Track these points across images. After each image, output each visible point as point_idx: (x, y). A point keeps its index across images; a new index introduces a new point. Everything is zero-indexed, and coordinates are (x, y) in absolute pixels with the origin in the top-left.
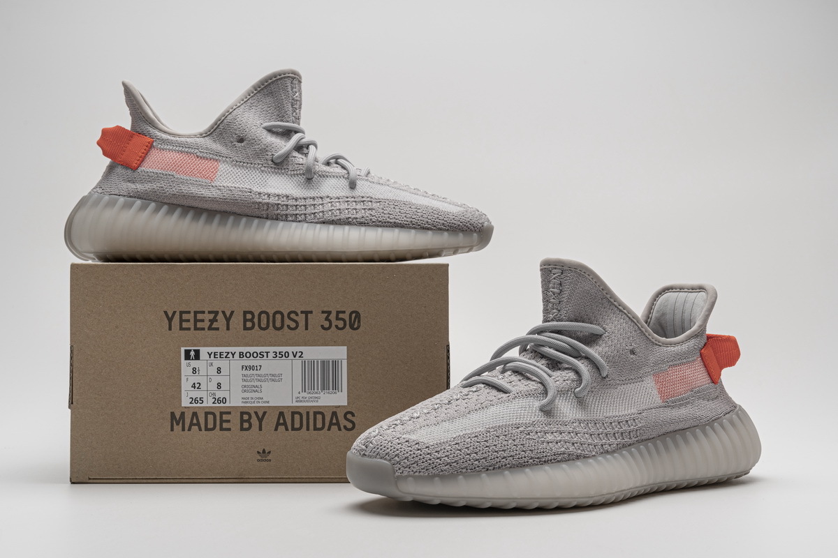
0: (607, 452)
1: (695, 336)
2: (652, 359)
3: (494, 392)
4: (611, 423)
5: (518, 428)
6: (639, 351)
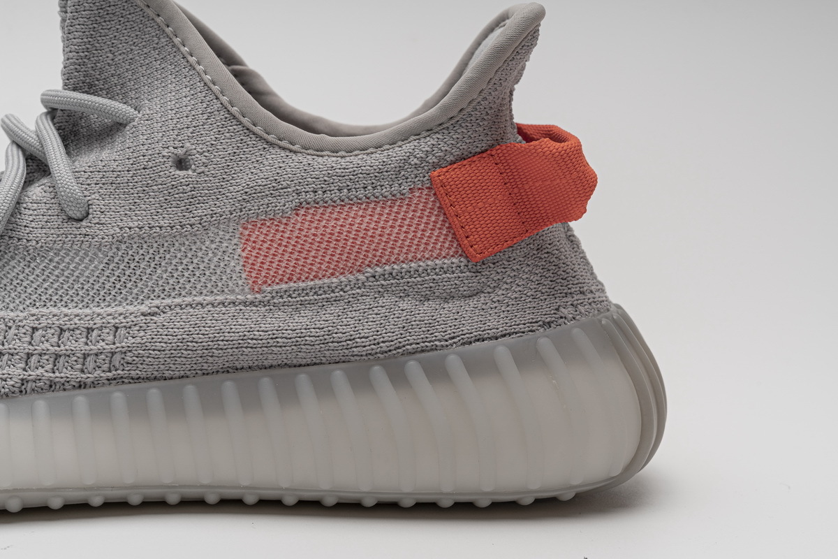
6: (207, 161)
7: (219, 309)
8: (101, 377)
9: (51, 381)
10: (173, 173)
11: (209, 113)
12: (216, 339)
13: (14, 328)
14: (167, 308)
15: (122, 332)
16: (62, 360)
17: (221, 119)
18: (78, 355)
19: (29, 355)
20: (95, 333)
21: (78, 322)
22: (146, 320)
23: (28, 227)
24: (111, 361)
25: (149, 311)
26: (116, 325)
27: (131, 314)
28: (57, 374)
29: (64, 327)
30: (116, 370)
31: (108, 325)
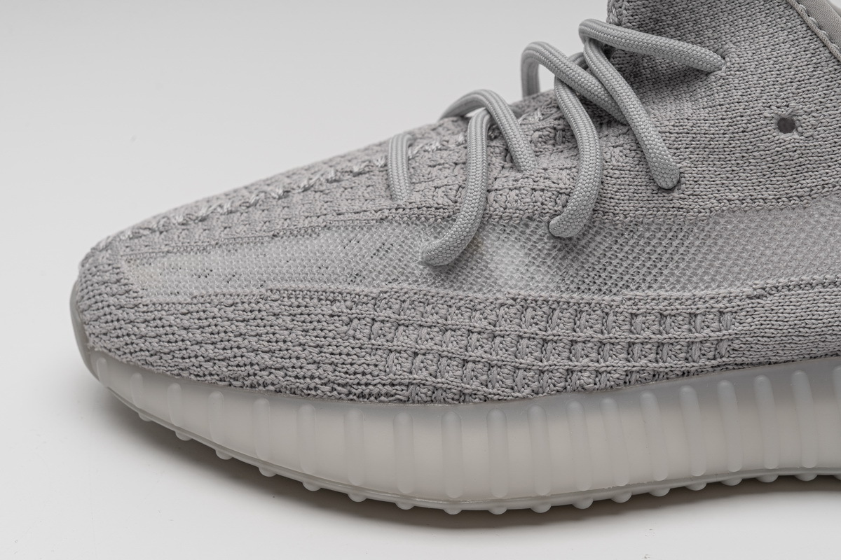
4: (635, 316)
6: (817, 123)
7: (831, 290)
8: (706, 365)
9: (654, 371)
10: (777, 138)
11: (815, 64)
12: (830, 324)
13: (612, 314)
14: (774, 289)
15: (728, 317)
16: (666, 348)
17: (830, 71)
18: (682, 343)
19: (631, 345)
20: (699, 318)
21: (679, 307)
22: (753, 303)
23: (613, 198)
24: (716, 349)
25: (755, 293)
26: (721, 310)
27: (735, 297)
28: (661, 364)
29: (665, 313)
30: (721, 358)
31: (713, 310)
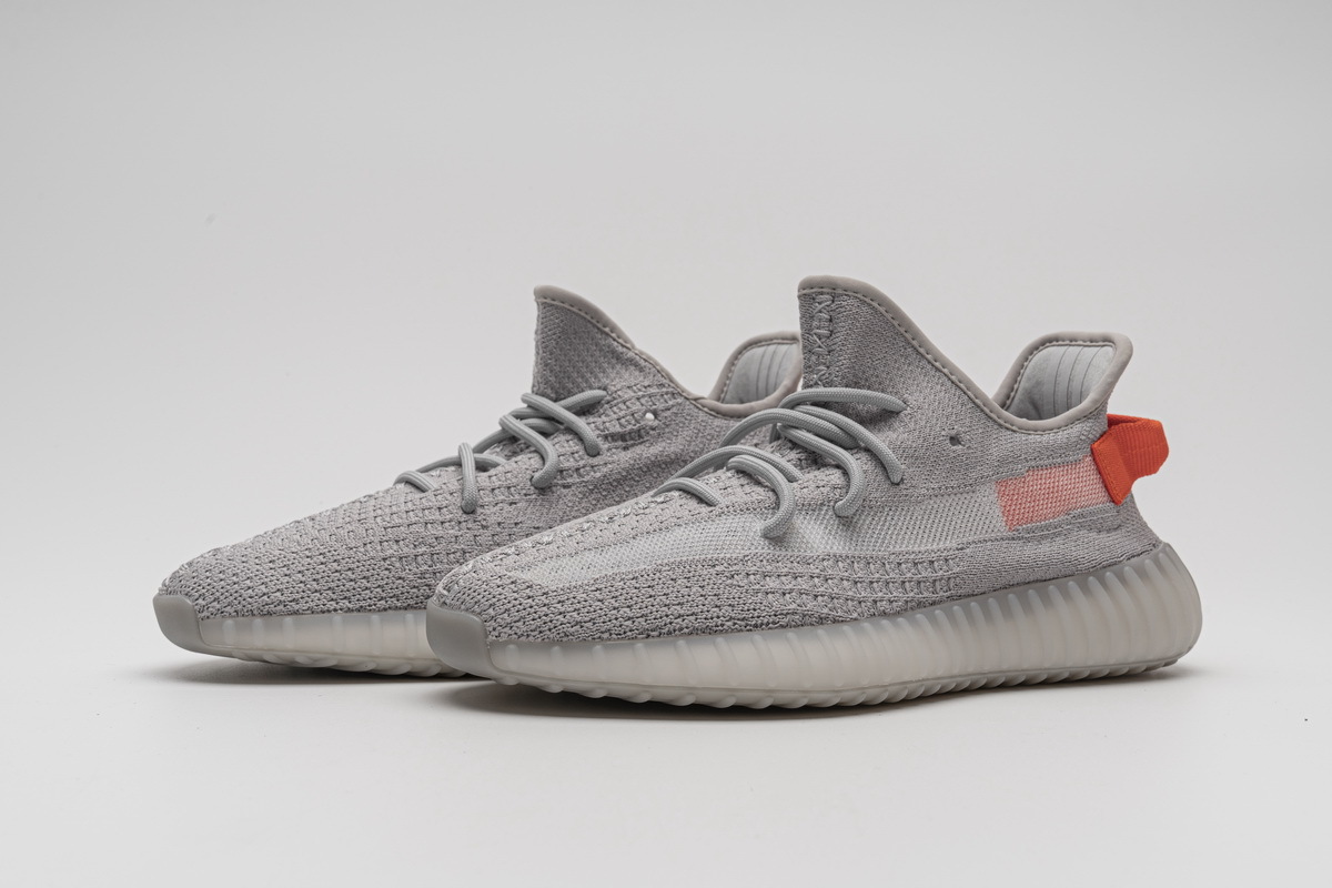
0: (884, 614)
1: (1085, 417)
2: (995, 452)
3: (693, 504)
4: (900, 564)
5: (714, 566)
6: (969, 439)
8: (945, 596)
10: (952, 448)
15: (950, 562)
16: (922, 585)
17: (970, 408)
18: (930, 581)
19: (903, 583)
20: (935, 563)
21: (922, 557)
22: (960, 553)
24: (948, 585)
25: (959, 547)
26: (945, 558)
27: (950, 549)
28: (921, 596)
29: (916, 562)
30: (951, 591)
31: (941, 558)
